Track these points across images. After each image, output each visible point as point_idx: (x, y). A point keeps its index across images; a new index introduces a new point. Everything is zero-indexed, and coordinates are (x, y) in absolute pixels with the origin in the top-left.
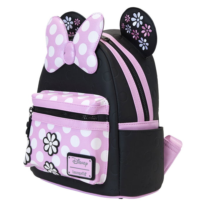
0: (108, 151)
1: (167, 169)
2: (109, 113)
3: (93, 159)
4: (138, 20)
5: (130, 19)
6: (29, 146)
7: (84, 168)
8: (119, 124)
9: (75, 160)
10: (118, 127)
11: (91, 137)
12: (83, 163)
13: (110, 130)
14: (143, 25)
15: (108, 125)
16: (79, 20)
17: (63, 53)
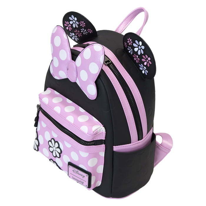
0: (103, 166)
1: (157, 164)
2: (105, 138)
3: (90, 175)
4: (140, 47)
5: (132, 44)
6: (37, 139)
7: (82, 178)
8: (114, 147)
9: (74, 170)
10: (113, 149)
11: (88, 158)
12: (82, 175)
13: (105, 150)
14: (144, 54)
15: (104, 147)
16: (84, 23)
17: (66, 69)
